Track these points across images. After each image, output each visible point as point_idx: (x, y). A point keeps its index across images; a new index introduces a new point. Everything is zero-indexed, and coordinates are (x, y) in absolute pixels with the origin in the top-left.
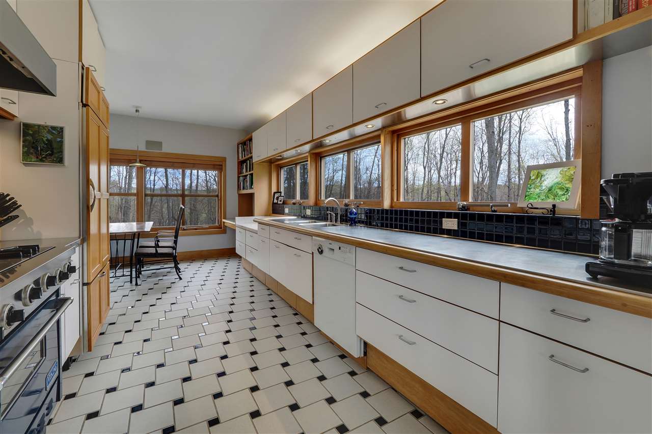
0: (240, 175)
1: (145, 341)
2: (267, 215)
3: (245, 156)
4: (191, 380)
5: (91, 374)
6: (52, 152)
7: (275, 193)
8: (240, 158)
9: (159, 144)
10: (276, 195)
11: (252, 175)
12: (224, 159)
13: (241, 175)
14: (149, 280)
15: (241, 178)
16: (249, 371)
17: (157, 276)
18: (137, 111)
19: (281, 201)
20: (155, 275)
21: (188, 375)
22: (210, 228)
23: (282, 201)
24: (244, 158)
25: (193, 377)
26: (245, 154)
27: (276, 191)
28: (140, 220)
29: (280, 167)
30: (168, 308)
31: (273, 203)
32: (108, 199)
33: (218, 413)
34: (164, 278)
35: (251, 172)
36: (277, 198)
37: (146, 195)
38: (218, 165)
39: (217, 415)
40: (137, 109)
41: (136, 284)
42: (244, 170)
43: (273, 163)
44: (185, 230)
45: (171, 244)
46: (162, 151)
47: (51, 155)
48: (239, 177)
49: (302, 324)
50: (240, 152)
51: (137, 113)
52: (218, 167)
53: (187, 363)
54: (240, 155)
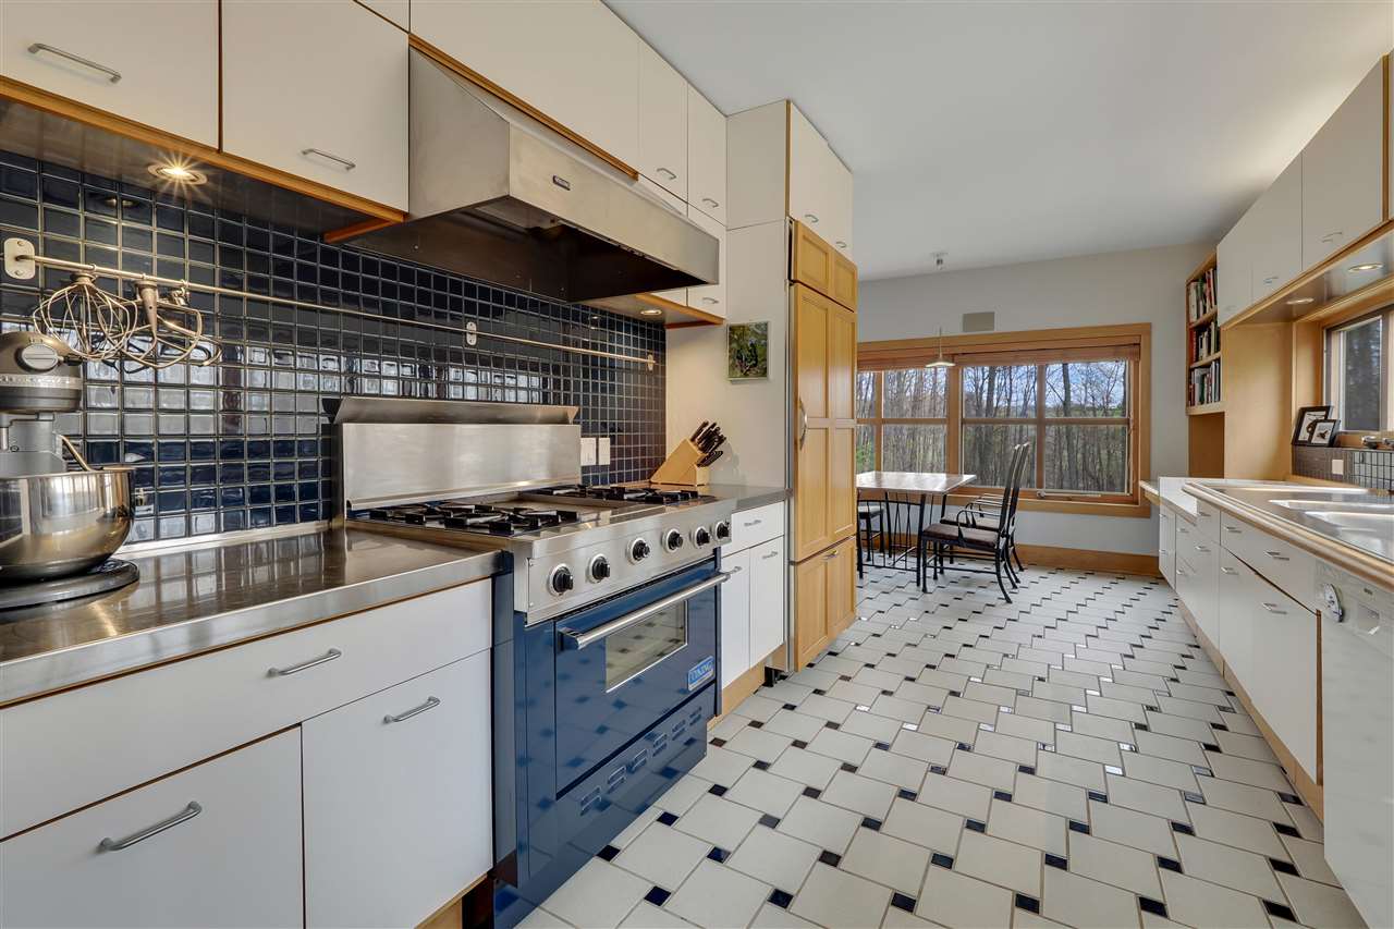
0: (1193, 366)
1: (884, 692)
2: (1271, 476)
3: (1205, 312)
4: (913, 800)
5: (792, 708)
6: (756, 360)
7: (1303, 411)
8: (1194, 319)
9: (988, 318)
10: (1309, 419)
11: (1218, 360)
12: (1146, 329)
13: (1199, 364)
14: (952, 588)
15: (1197, 374)
16: (1038, 859)
17: (968, 585)
18: (939, 262)
19: (1323, 436)
20: (968, 582)
21: (914, 789)
22: (1104, 499)
23: (1328, 436)
24: (1203, 318)
25: (920, 798)
26: (1205, 308)
27: (1309, 403)
28: (951, 469)
29: (1329, 328)
30: (995, 660)
31: (1296, 442)
32: (853, 430)
33: (920, 892)
34: (981, 590)
35: (1218, 355)
36: (1313, 425)
37: (964, 422)
38: (1130, 344)
39: (916, 894)
40: (940, 258)
41: (925, 590)
42: (1204, 351)
43: (1296, 319)
44: (1042, 498)
45: (995, 523)
46: (995, 331)
47: (755, 365)
48: (1191, 371)
49: (1297, 835)
50: (1193, 302)
51: (939, 267)
52: (1128, 349)
53: (925, 766)
54: (1193, 312)
